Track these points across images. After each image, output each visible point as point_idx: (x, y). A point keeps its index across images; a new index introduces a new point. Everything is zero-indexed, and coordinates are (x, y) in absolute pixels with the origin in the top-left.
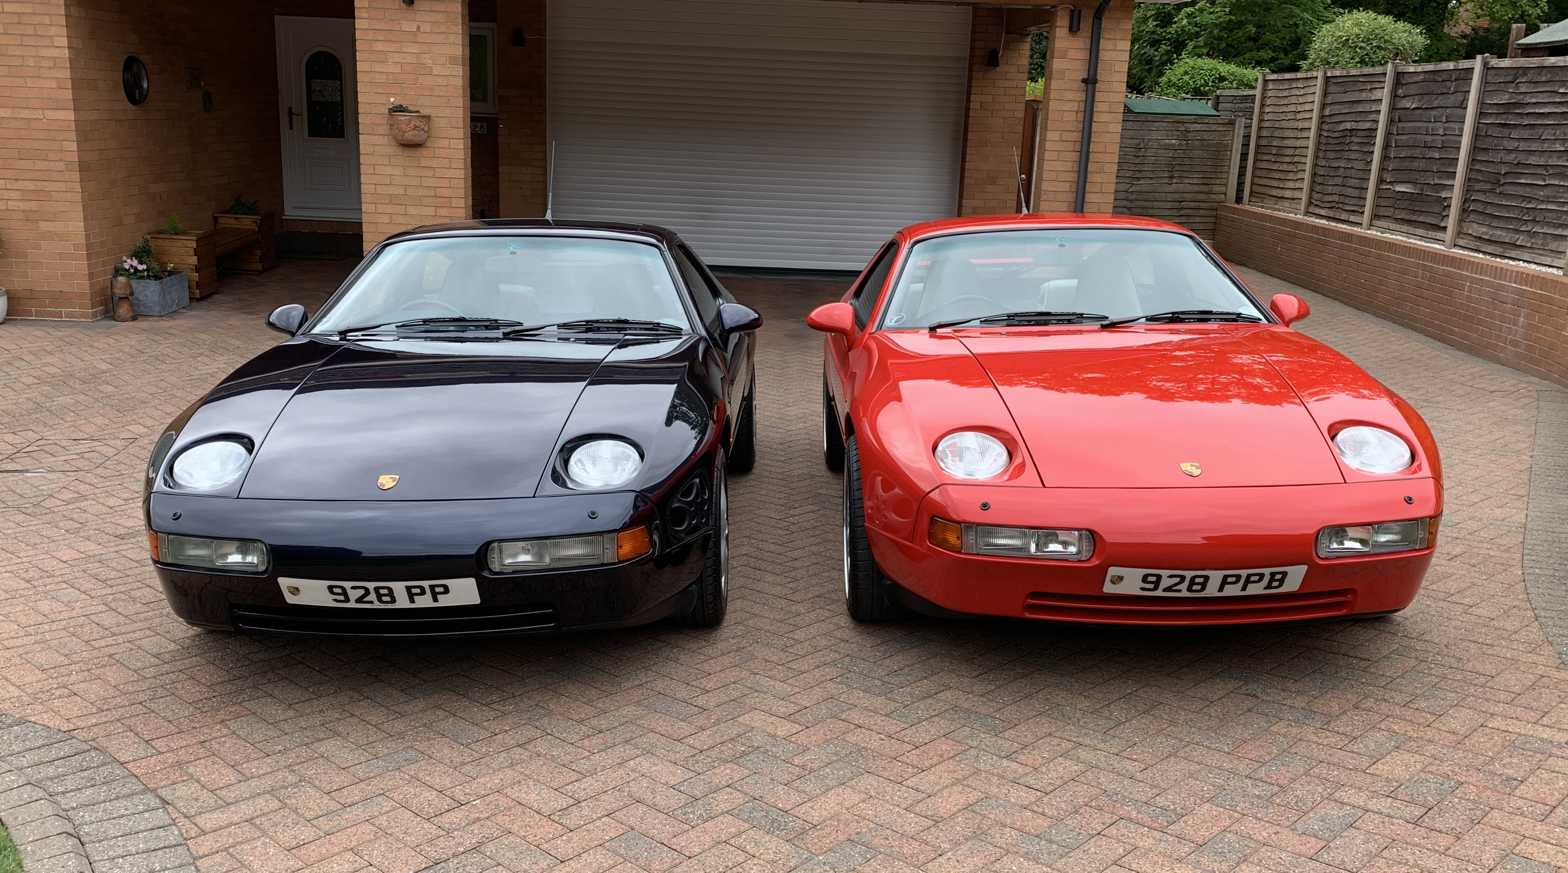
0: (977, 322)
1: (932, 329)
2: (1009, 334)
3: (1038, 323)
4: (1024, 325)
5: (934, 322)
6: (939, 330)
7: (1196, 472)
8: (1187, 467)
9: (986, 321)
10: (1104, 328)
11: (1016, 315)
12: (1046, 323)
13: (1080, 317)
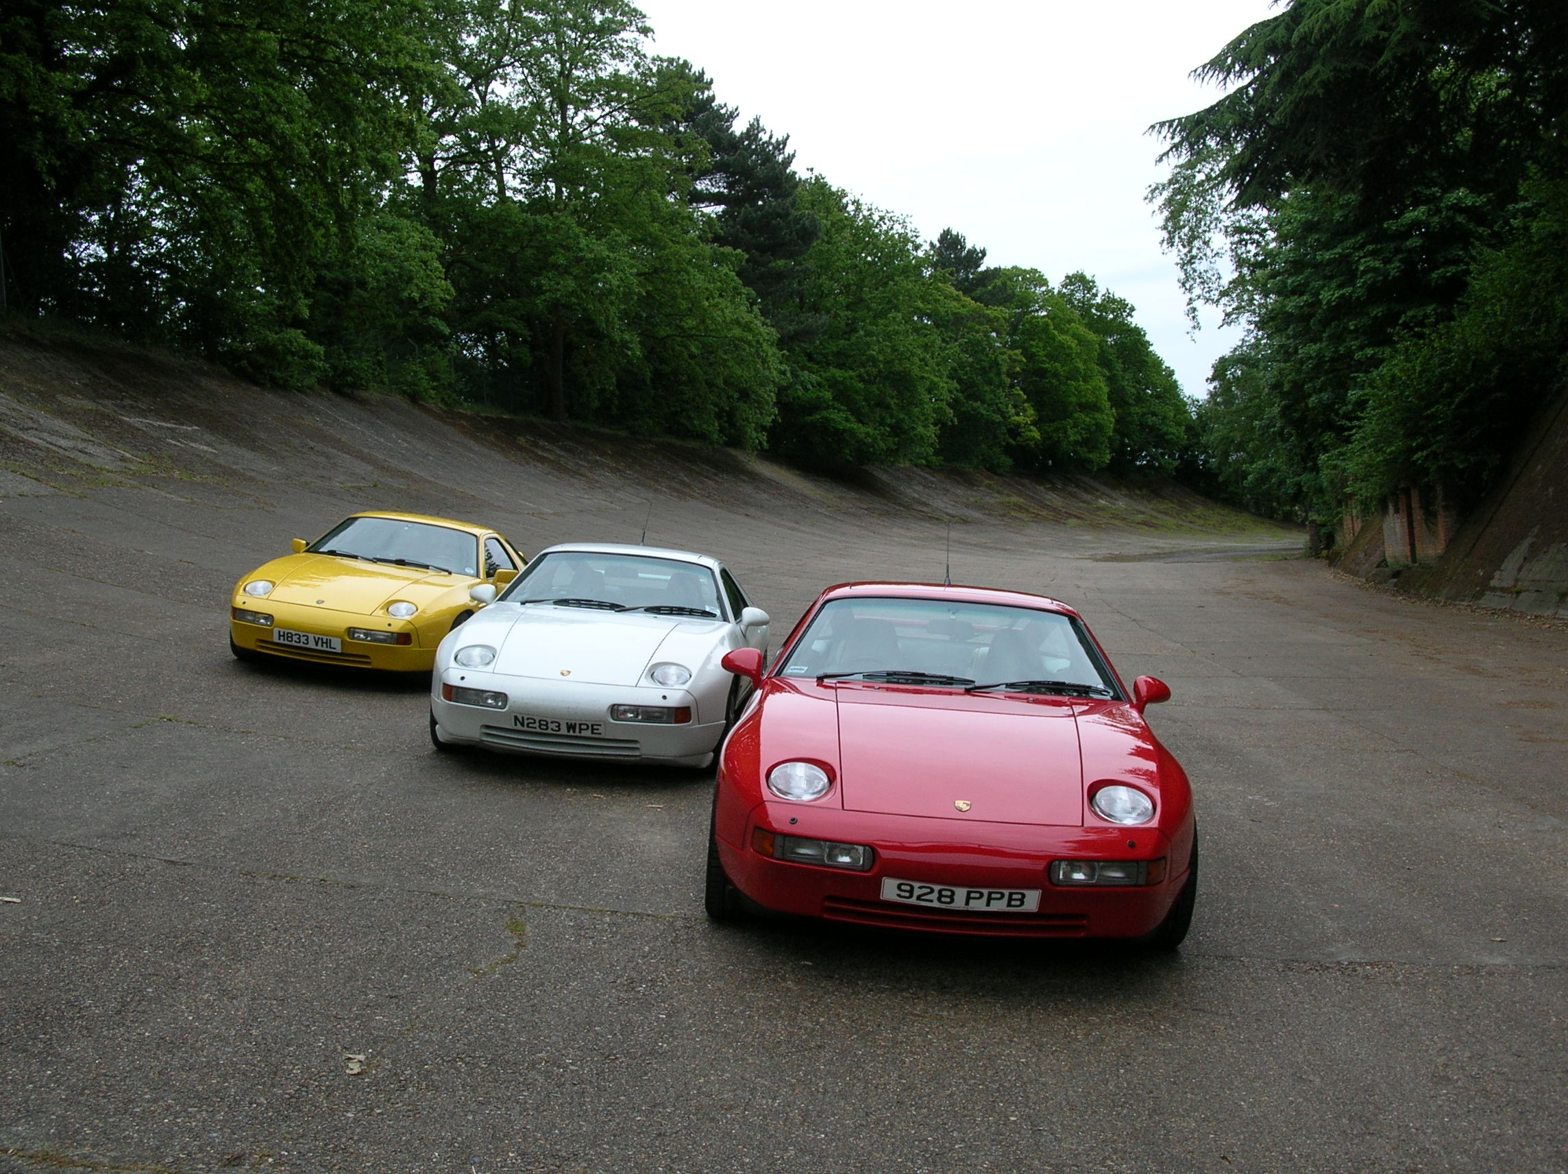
0: (860, 677)
1: (820, 680)
2: (888, 689)
3: (915, 682)
4: (902, 683)
5: (821, 673)
6: (825, 680)
7: (965, 808)
8: (961, 804)
9: (870, 676)
10: (968, 692)
11: (895, 673)
12: (923, 682)
13: (950, 681)
